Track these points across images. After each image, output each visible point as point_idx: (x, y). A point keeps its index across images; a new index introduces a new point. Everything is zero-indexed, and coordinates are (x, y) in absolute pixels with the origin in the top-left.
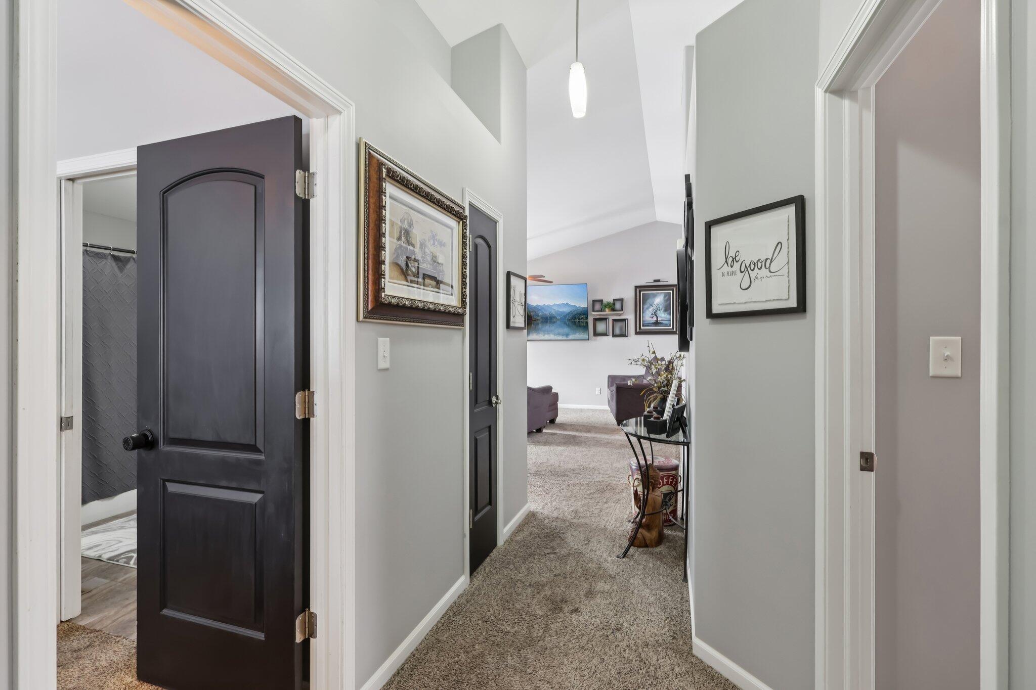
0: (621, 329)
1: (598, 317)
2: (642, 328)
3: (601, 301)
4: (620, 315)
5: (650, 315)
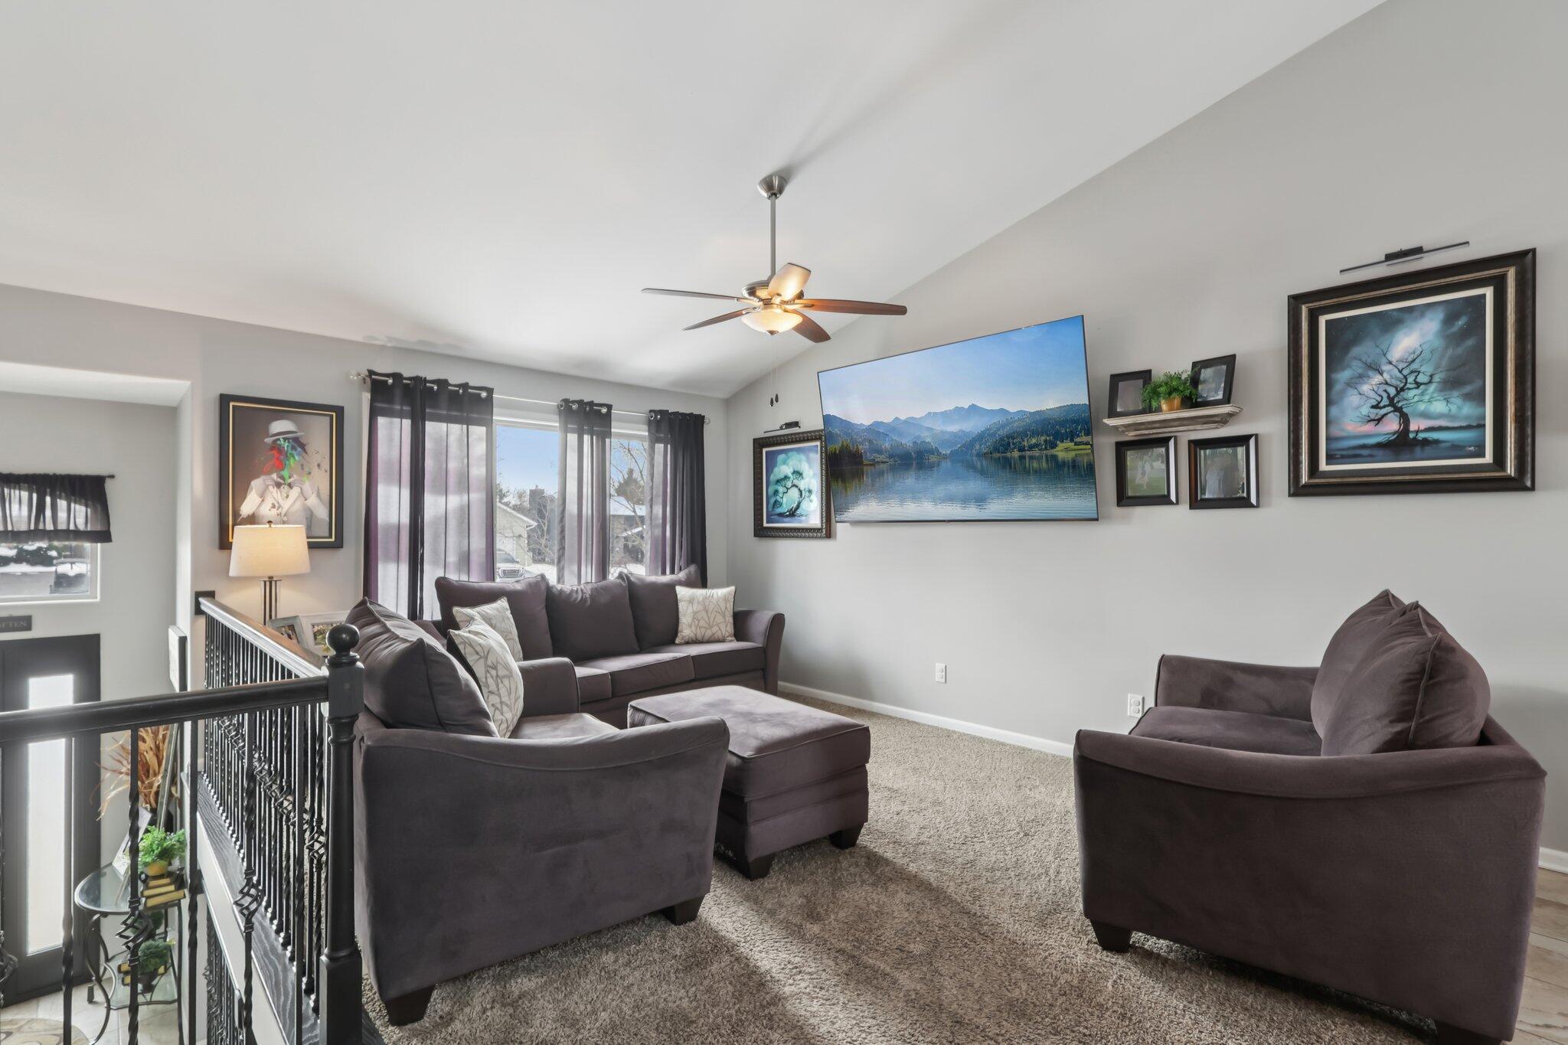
0: (1228, 474)
1: (1131, 436)
2: (1323, 466)
3: (1145, 375)
4: (1224, 420)
5: (1365, 410)
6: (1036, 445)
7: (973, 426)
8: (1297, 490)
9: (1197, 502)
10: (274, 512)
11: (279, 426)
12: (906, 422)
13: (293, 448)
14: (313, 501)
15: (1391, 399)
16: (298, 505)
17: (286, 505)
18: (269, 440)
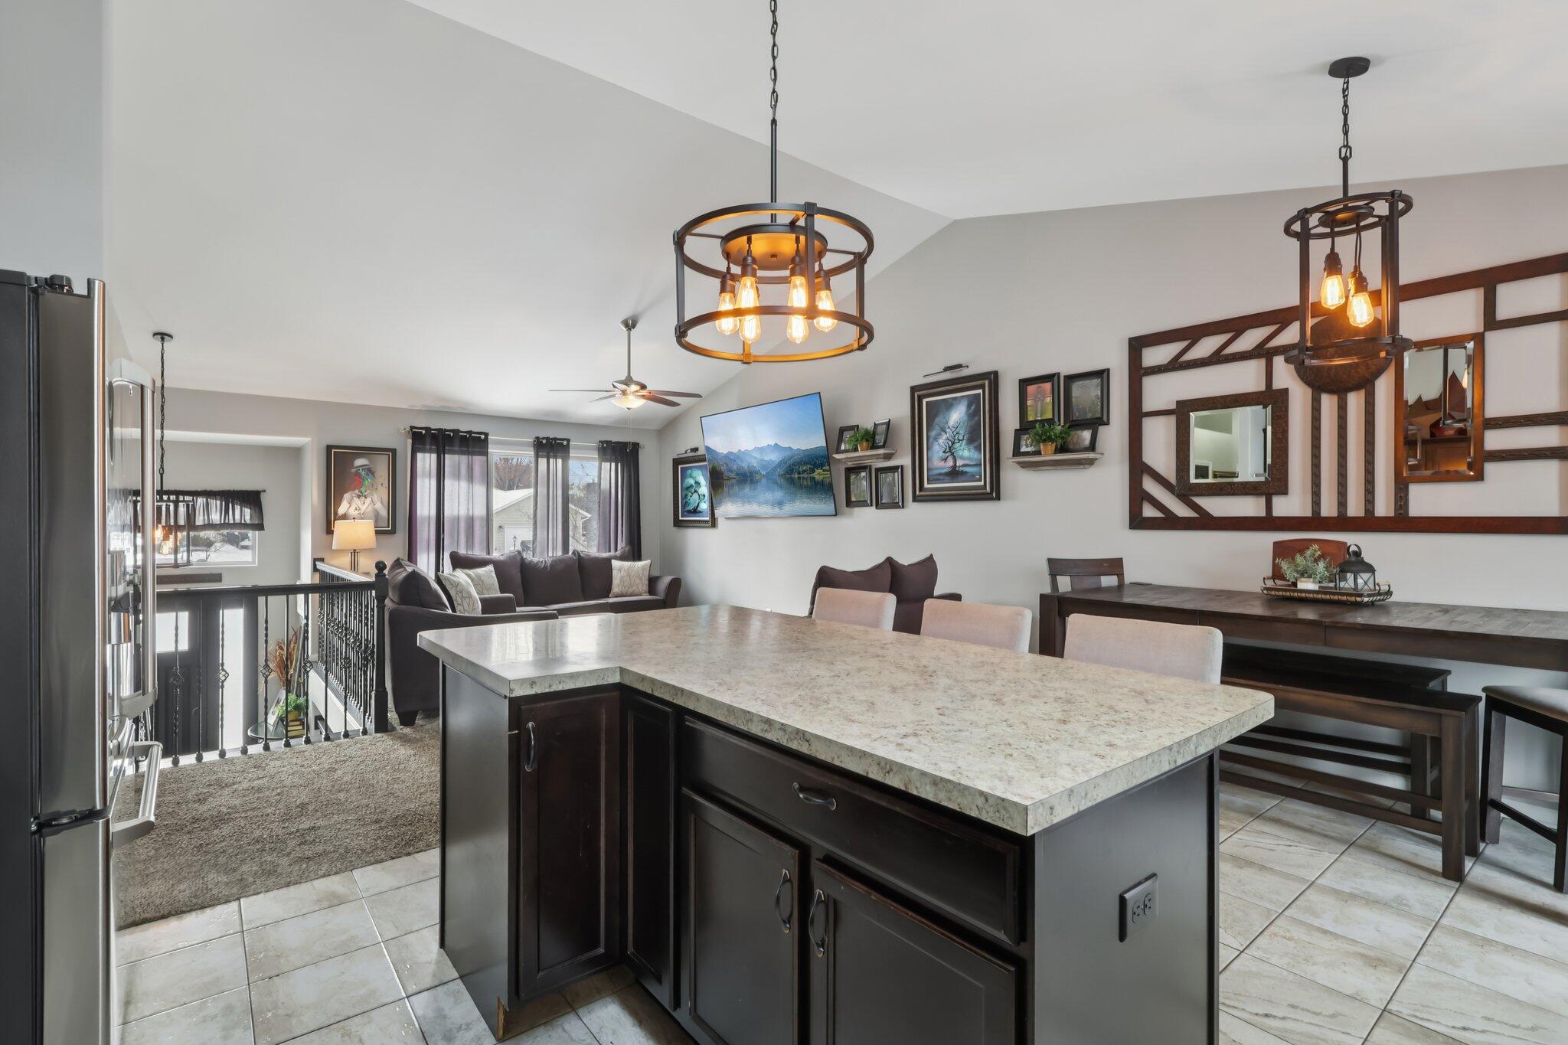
0: (891, 488)
1: (851, 464)
2: (926, 485)
3: (854, 428)
4: (888, 457)
5: (941, 453)
6: (805, 471)
7: (774, 457)
8: (915, 499)
9: (879, 505)
10: (357, 512)
11: (359, 462)
12: (744, 453)
13: (367, 474)
14: (378, 506)
15: (950, 448)
16: (370, 509)
17: (363, 508)
18: (353, 470)
